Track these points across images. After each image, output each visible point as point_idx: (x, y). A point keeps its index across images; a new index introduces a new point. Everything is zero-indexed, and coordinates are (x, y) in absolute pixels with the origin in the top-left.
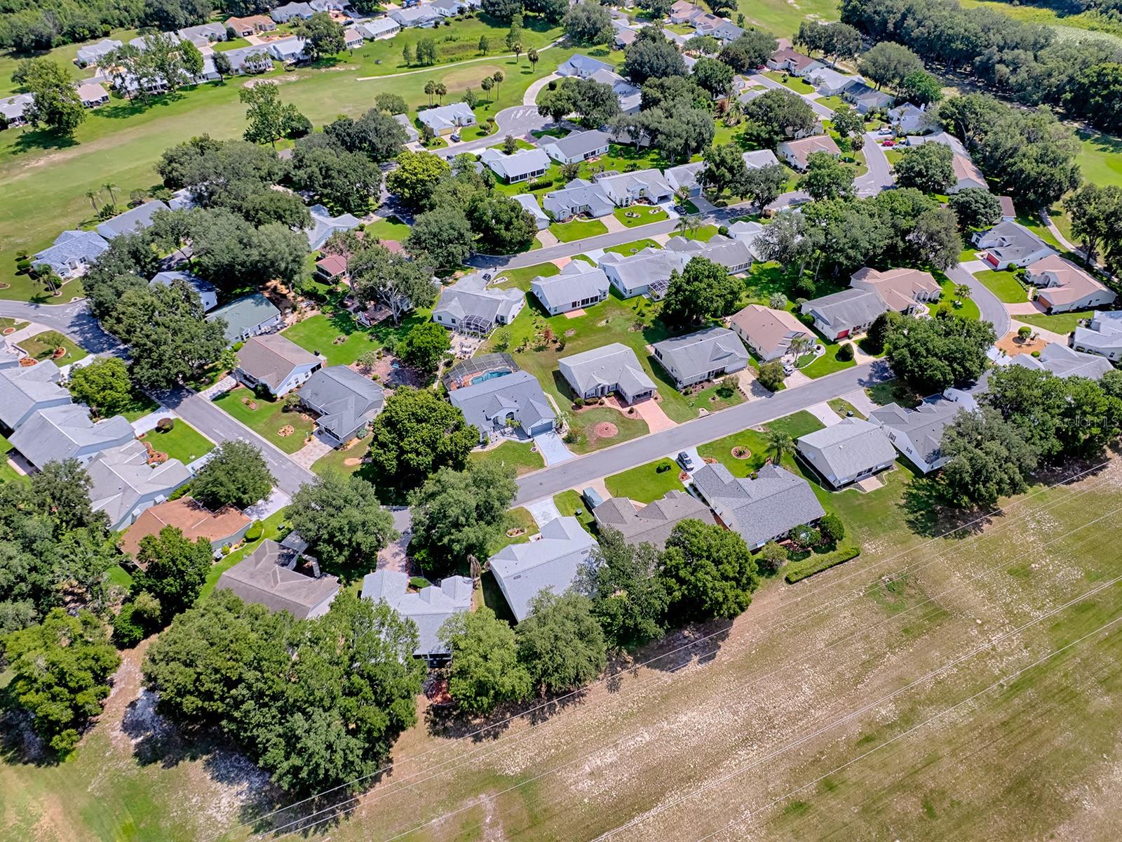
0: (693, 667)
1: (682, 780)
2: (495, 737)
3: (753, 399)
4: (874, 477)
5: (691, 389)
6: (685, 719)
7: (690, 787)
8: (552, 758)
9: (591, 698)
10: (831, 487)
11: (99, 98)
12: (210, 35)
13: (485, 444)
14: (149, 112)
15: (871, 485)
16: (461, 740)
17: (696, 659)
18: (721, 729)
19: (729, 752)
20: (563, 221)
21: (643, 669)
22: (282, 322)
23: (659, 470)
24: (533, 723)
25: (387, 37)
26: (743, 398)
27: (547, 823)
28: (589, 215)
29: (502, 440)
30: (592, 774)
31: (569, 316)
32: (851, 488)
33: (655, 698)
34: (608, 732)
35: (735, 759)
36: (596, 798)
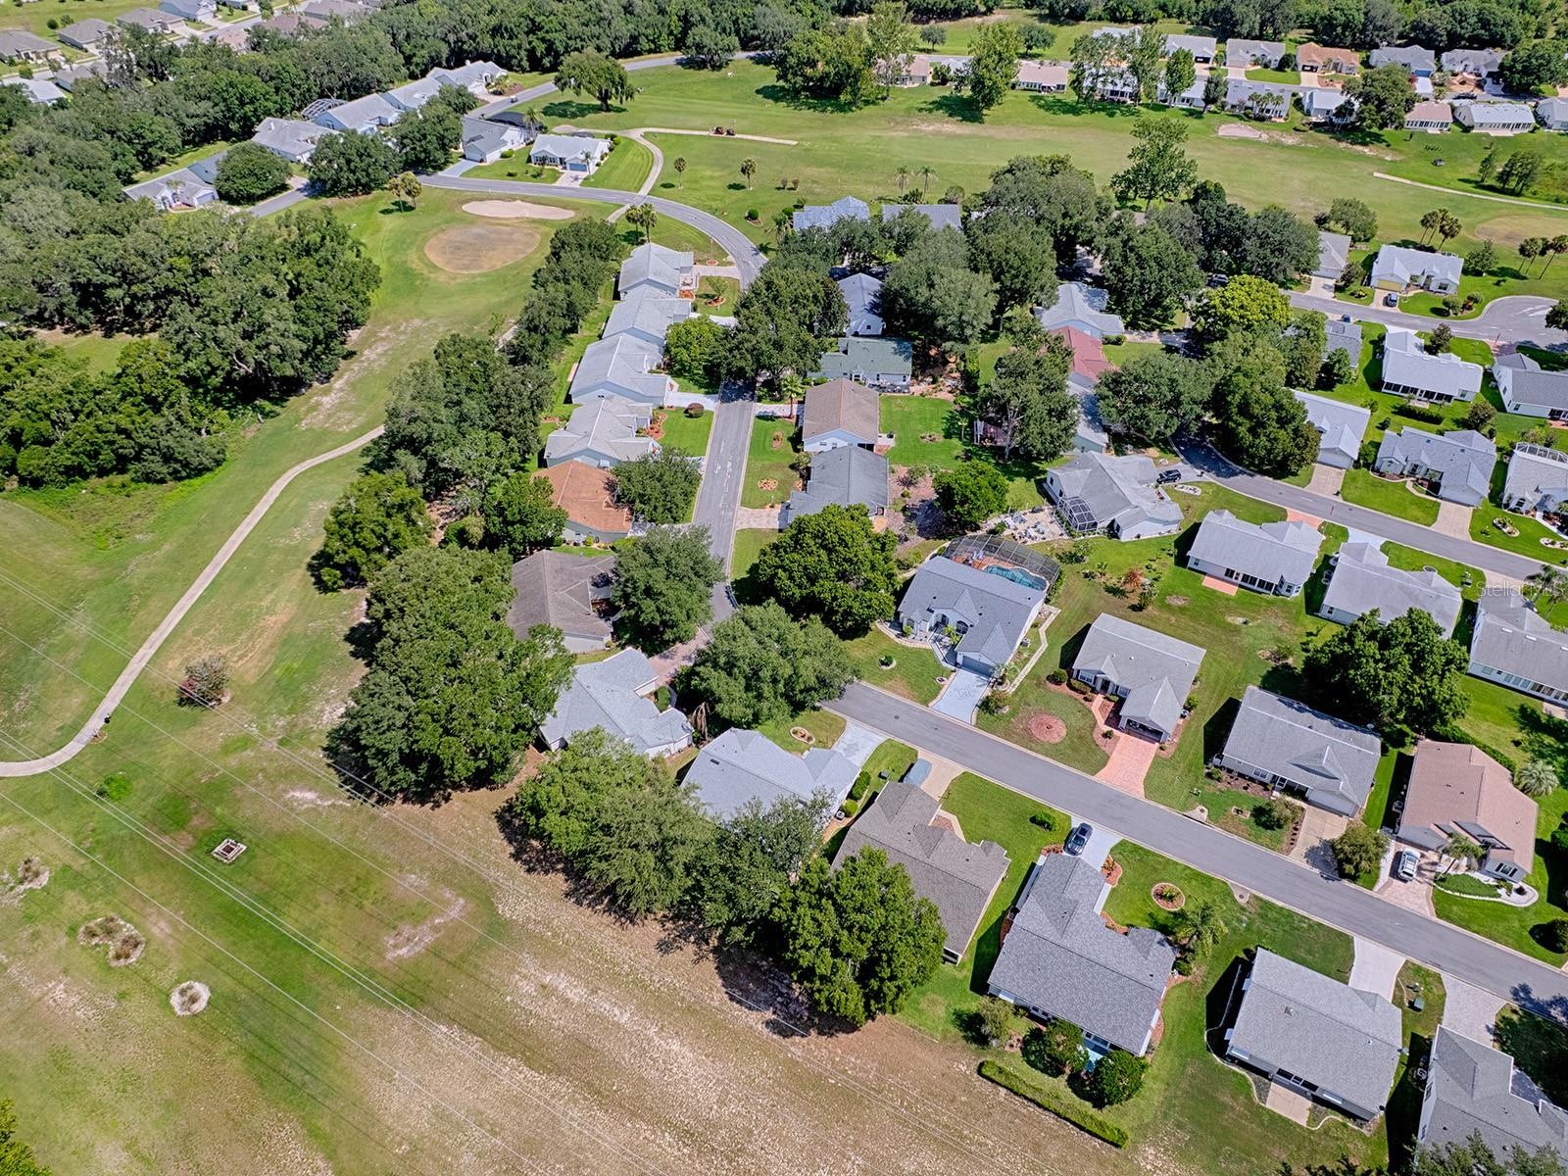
0: (755, 1020)
1: (590, 1085)
2: (529, 871)
3: (1297, 858)
4: (1309, 1104)
5: (1224, 774)
6: (675, 1047)
7: (585, 1099)
8: (541, 938)
9: (635, 932)
10: (1219, 1045)
11: (1053, 84)
12: (1259, 55)
13: (904, 634)
14: (1086, 117)
15: (1286, 1104)
16: (505, 843)
17: (769, 1015)
18: (688, 1096)
19: (660, 1122)
20: (1382, 475)
21: (710, 965)
22: (907, 387)
23: (1033, 820)
24: (567, 895)
25: (1493, 133)
26: (1285, 846)
27: (463, 976)
28: (1434, 488)
29: (928, 645)
30: (544, 987)
31: (1208, 582)
32: (1250, 1077)
33: (683, 999)
34: (604, 974)
35: (654, 1132)
36: (517, 1006)
